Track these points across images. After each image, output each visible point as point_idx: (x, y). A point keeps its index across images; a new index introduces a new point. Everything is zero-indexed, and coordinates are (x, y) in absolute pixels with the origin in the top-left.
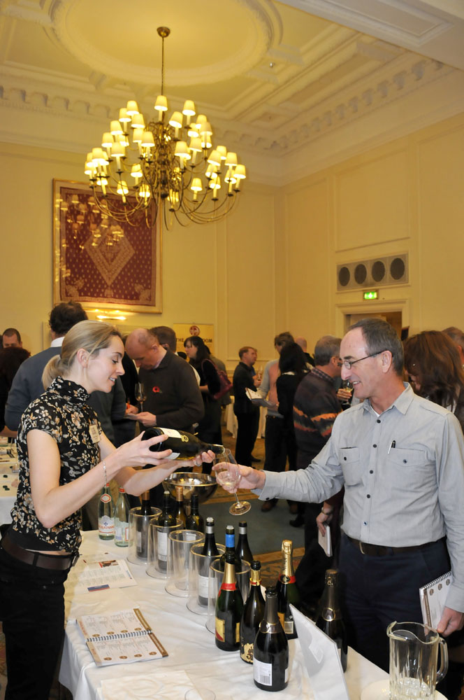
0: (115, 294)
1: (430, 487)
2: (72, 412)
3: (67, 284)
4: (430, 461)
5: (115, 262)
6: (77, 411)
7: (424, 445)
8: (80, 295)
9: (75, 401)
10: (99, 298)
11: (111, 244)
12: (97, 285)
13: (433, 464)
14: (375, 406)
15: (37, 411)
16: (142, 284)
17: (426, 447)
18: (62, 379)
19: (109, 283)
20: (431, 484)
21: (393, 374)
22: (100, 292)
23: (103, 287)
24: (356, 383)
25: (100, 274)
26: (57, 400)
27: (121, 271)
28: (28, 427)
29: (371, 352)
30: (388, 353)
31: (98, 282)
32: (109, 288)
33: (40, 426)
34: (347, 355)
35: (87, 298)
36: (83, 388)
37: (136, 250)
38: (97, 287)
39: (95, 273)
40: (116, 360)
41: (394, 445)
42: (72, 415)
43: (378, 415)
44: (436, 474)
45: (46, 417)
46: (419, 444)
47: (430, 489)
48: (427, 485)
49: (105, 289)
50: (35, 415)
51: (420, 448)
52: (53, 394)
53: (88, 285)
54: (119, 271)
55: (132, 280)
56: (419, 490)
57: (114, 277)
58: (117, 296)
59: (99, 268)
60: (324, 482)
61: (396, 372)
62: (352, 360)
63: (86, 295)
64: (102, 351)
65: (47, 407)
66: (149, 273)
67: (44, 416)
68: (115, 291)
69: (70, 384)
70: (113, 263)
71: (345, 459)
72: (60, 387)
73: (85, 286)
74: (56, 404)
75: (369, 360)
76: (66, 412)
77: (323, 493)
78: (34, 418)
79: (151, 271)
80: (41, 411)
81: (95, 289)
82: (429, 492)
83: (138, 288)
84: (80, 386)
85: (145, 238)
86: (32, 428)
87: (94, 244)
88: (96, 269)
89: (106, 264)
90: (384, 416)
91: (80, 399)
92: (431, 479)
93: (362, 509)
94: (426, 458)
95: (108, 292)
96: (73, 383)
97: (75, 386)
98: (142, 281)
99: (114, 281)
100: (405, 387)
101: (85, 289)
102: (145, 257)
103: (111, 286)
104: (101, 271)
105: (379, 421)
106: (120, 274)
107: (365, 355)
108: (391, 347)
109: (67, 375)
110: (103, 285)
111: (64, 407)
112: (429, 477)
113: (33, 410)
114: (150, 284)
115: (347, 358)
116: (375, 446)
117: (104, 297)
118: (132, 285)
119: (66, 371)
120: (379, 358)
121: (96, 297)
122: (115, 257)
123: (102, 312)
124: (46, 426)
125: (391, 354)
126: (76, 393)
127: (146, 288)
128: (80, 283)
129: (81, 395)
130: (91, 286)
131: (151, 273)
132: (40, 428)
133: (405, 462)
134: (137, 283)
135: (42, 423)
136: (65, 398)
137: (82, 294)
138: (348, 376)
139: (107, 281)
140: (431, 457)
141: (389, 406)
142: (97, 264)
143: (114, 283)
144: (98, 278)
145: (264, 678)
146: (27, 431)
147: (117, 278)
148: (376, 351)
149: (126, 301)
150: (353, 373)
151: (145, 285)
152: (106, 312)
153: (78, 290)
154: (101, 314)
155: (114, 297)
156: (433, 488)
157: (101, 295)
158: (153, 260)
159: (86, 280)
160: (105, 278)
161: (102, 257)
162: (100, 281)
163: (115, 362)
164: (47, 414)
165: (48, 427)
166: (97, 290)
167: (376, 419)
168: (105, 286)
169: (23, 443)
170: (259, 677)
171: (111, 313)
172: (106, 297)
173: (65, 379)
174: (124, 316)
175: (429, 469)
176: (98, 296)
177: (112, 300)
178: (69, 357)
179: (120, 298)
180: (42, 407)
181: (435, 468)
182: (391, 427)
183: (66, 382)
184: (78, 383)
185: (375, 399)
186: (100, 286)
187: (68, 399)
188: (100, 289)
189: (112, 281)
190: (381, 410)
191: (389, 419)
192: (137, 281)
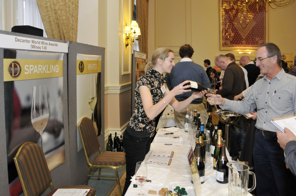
0: (246, 43)
1: (291, 108)
2: (155, 81)
3: (225, 40)
4: (290, 98)
5: (247, 28)
6: (156, 81)
7: (287, 91)
8: (231, 44)
9: (156, 77)
10: (240, 45)
11: (248, 21)
12: (238, 39)
13: (291, 99)
14: (268, 77)
15: (142, 79)
16: (259, 37)
17: (288, 92)
18: (152, 69)
19: (244, 38)
20: (291, 107)
21: (277, 65)
22: (240, 42)
23: (241, 40)
24: (261, 67)
25: (240, 34)
26: (149, 76)
27: (249, 32)
28: (139, 85)
29: (269, 56)
30: (276, 56)
31: (239, 38)
32: (244, 40)
33: (143, 84)
34: (259, 57)
35: (234, 45)
36: (159, 73)
37: (256, 22)
38: (238, 40)
39: (238, 34)
40: (171, 61)
41: (275, 92)
42: (154, 82)
43: (270, 81)
44: (293, 104)
45: (145, 81)
46: (285, 91)
47: (290, 110)
48: (289, 108)
49: (242, 41)
50: (141, 81)
51: (286, 92)
52: (148, 74)
53: (235, 39)
54: (248, 32)
55: (254, 36)
56: (285, 109)
57: (246, 35)
58: (247, 43)
59: (239, 32)
60: (247, 106)
61: (278, 64)
62: (261, 59)
63: (234, 43)
64: (166, 59)
65: (145, 78)
66: (262, 32)
67: (144, 80)
68: (247, 41)
69: (154, 71)
70: (246, 29)
71: (257, 99)
72: (151, 72)
73: (233, 40)
74: (149, 77)
75: (269, 59)
76: (152, 81)
77: (246, 111)
78: (141, 82)
79: (263, 31)
80: (143, 79)
81: (237, 41)
82: (290, 111)
83: (257, 39)
84: (158, 72)
85: (261, 17)
86: (141, 85)
87: (241, 22)
88: (238, 32)
89: (243, 30)
90: (272, 81)
91: (158, 76)
92: (291, 105)
93: (263, 117)
94: (288, 96)
95: (244, 42)
96: (155, 71)
97: (156, 72)
98: (259, 36)
99: (246, 37)
100: (281, 70)
101: (233, 41)
102: (261, 25)
103: (245, 39)
104: (240, 33)
105: (270, 83)
106: (249, 34)
107: (266, 57)
108: (277, 54)
109: (154, 68)
110: (241, 39)
111: (151, 79)
112: (290, 104)
113: (140, 79)
114: (263, 37)
115: (259, 58)
116: (268, 93)
117: (241, 44)
118: (255, 38)
119: (154, 67)
120: (272, 58)
121: (238, 44)
122: (246, 26)
123: (241, 50)
124: (145, 84)
125: (277, 57)
126: (156, 74)
127: (261, 39)
128: (231, 39)
129: (158, 75)
130: (236, 40)
131: (263, 32)
132: (144, 85)
133: (280, 98)
134: (257, 37)
135: (144, 83)
136: (152, 76)
137: (232, 43)
138: (259, 64)
139: (243, 37)
140: (291, 96)
141: (274, 77)
142: (238, 30)
143: (246, 38)
144: (239, 36)
145: (221, 178)
146: (139, 86)
147: (247, 35)
148: (271, 56)
149: (251, 45)
150: (261, 64)
151: (260, 38)
152: (243, 51)
153: (230, 42)
154: (241, 51)
155: (246, 44)
156: (292, 109)
157: (240, 43)
158: (264, 26)
159: (234, 37)
160: (242, 36)
161: (241, 27)
162: (240, 37)
163: (171, 62)
164: (146, 80)
165: (146, 84)
166: (239, 41)
167: (269, 83)
168: (242, 39)
169: (137, 91)
170: (218, 178)
171: (245, 51)
172: (243, 44)
173: (153, 69)
174: (251, 52)
175: (290, 101)
176: (239, 44)
177: (245, 45)
178: (155, 62)
179: (249, 44)
180: (144, 78)
181: (292, 101)
182: (274, 85)
183: (153, 70)
184: (157, 71)
185: (268, 75)
186: (240, 40)
187: (153, 76)
188: (240, 41)
189: (245, 37)
190: (271, 78)
191: (274, 82)
192: (257, 36)
